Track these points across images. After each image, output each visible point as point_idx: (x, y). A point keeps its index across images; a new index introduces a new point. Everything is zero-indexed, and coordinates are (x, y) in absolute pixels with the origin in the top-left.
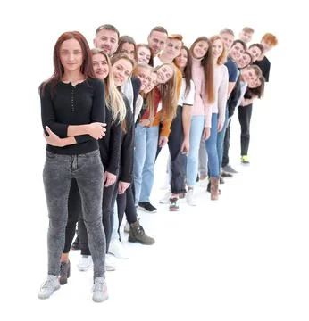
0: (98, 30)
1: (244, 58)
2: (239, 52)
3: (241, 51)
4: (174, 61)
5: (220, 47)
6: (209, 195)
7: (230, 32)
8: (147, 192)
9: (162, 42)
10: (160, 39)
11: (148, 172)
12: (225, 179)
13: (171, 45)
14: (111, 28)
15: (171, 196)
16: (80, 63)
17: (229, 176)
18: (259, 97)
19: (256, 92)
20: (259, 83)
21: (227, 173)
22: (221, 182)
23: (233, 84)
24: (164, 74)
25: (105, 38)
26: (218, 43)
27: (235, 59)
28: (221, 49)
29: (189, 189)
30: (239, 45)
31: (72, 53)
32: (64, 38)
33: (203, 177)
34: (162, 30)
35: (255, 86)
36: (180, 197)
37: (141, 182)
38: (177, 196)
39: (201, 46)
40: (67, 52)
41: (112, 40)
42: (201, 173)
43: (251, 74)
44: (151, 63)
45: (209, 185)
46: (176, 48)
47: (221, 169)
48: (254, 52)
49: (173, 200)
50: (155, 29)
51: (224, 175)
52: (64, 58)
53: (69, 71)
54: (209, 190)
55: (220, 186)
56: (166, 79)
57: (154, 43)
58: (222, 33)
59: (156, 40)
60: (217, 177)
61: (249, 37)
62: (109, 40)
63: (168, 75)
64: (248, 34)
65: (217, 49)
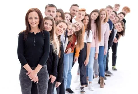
0: (46, 7)
1: (116, 19)
2: (113, 16)
4: (82, 21)
5: (104, 14)
6: (99, 85)
8: (69, 84)
10: (76, 10)
12: (107, 78)
13: (80, 14)
14: (52, 6)
15: (81, 86)
16: (38, 23)
17: (109, 76)
18: (123, 36)
19: (122, 33)
20: (122, 29)
21: (108, 74)
22: (105, 79)
24: (78, 27)
25: (49, 11)
26: (104, 12)
27: (111, 20)
28: (105, 15)
29: (90, 82)
30: (114, 13)
31: (34, 18)
32: (30, 11)
33: (96, 76)
34: (76, 5)
35: (120, 31)
36: (85, 87)
38: (84, 86)
39: (95, 14)
40: (31, 18)
41: (53, 12)
43: (119, 25)
44: (71, 21)
45: (99, 81)
46: (83, 15)
47: (105, 72)
48: (121, 16)
49: (82, 88)
50: (73, 5)
51: (106, 75)
52: (30, 21)
53: (33, 27)
54: (99, 83)
55: (105, 81)
56: (79, 29)
57: (73, 12)
58: (107, 8)
59: (74, 10)
60: (103, 77)
61: (118, 9)
62: (52, 12)
63: (79, 27)
64: (117, 7)
65: (103, 16)
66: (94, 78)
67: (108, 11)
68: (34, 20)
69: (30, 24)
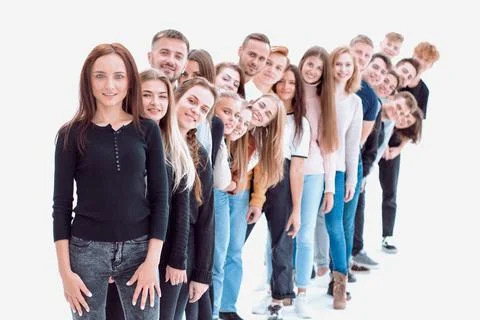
0: (156, 39)
1: (386, 81)
2: (379, 73)
3: (383, 72)
4: (274, 88)
5: (348, 65)
6: (330, 300)
7: (366, 41)
8: (231, 295)
9: (262, 58)
10: (260, 54)
11: (233, 263)
12: (357, 275)
13: (269, 63)
14: (175, 36)
15: (271, 302)
16: (123, 94)
17: (363, 269)
18: (414, 141)
19: (412, 132)
20: (413, 120)
21: (359, 265)
22: (351, 279)
23: (371, 124)
25: (166, 52)
26: (345, 58)
27: (372, 84)
28: (351, 68)
29: (300, 291)
30: (379, 62)
31: (111, 77)
32: (98, 53)
33: (322, 271)
34: (262, 39)
35: (406, 126)
36: (285, 305)
37: (222, 280)
38: (281, 303)
40: (102, 75)
41: (178, 56)
42: (320, 265)
43: (399, 107)
44: (241, 91)
45: (331, 285)
46: (278, 68)
47: (351, 257)
48: (405, 71)
49: (274, 309)
50: (251, 37)
51: (355, 268)
52: (98, 85)
53: (105, 107)
54: (331, 292)
55: (349, 287)
56: (266, 120)
57: (250, 59)
58: (354, 42)
59: (253, 55)
60: (344, 272)
61: (396, 48)
62: (173, 55)
63: (268, 113)
64: (393, 43)
65: (345, 68)
66: (313, 276)
67: (360, 52)
68: (112, 84)
69: (98, 95)
